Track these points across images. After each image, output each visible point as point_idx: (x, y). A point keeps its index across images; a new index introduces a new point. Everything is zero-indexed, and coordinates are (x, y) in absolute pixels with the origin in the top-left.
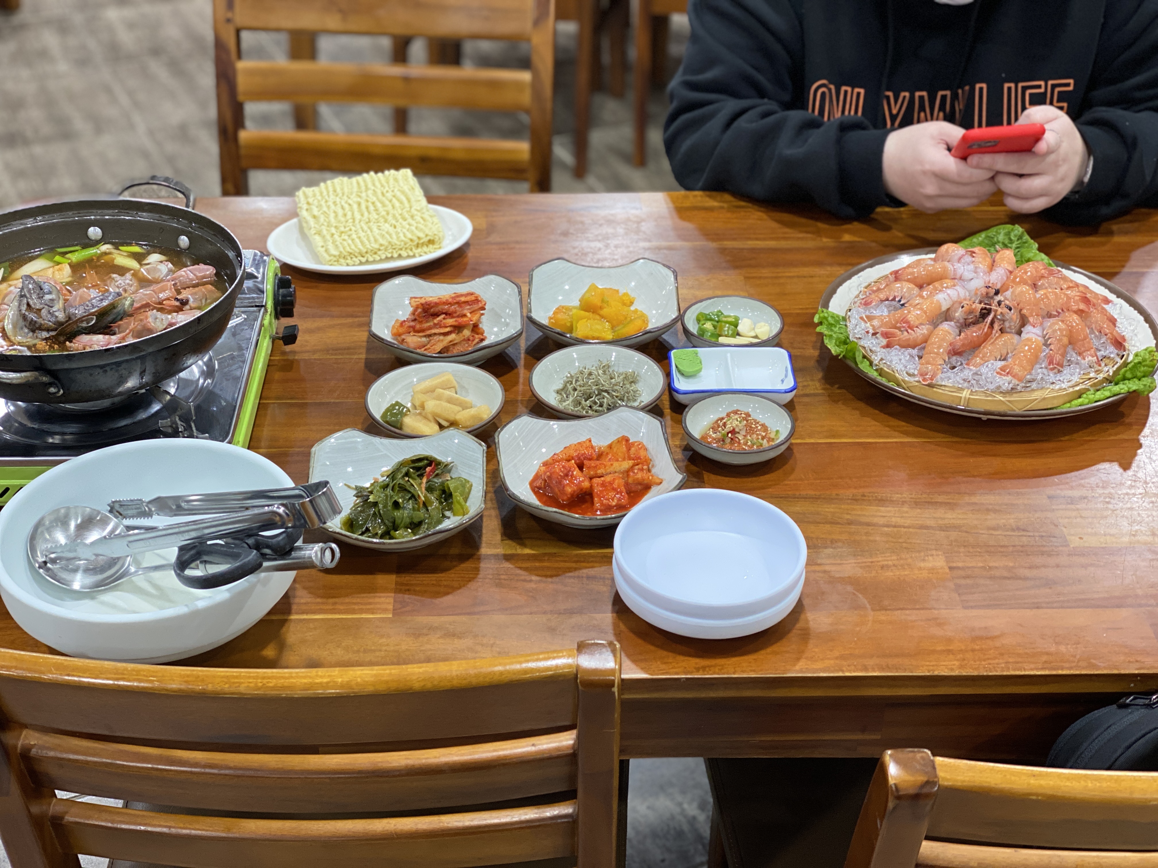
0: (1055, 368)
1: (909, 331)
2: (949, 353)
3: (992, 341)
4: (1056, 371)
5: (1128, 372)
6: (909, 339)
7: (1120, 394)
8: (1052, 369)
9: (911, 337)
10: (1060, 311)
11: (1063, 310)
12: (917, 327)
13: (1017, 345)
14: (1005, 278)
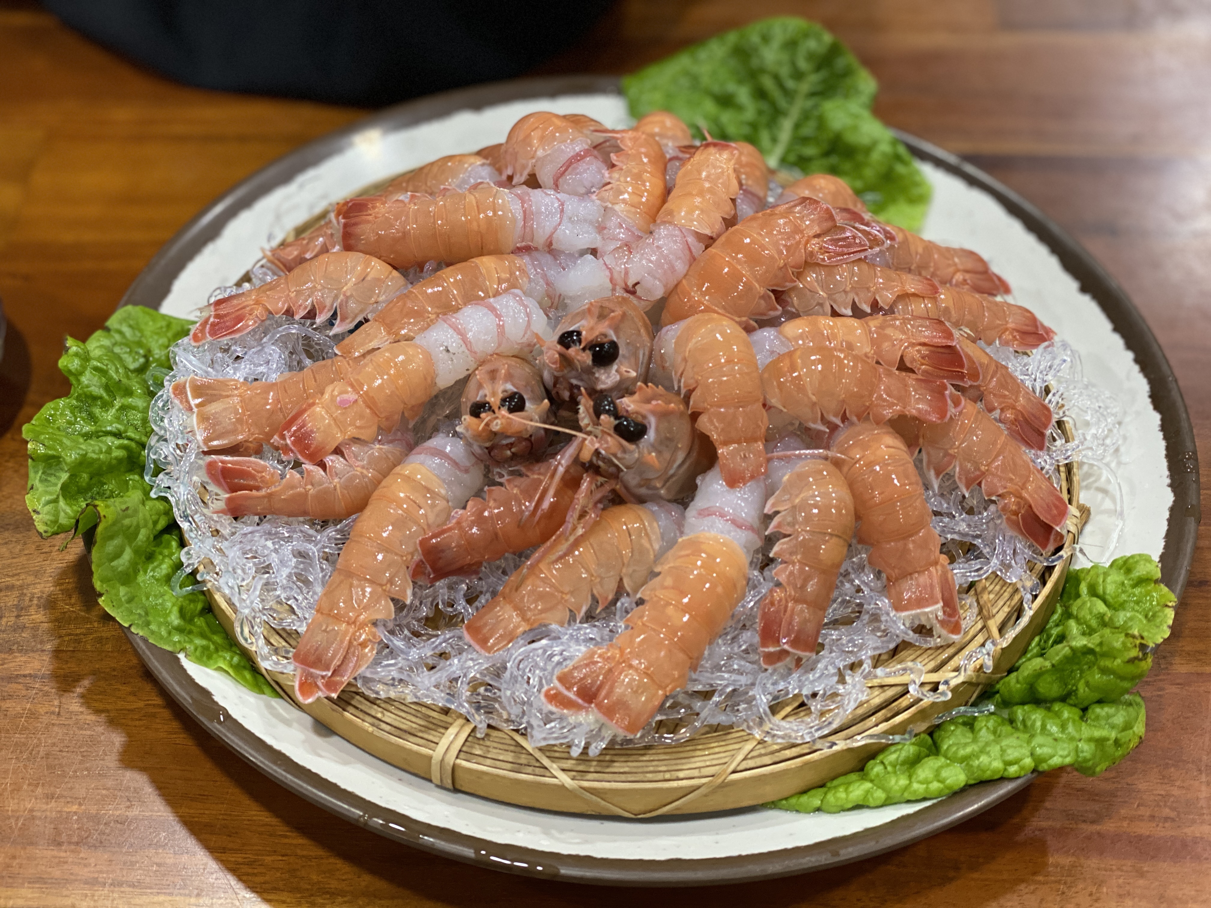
0: (785, 653)
1: (308, 466)
2: (417, 572)
3: (563, 547)
4: (788, 661)
5: (1048, 678)
6: (305, 495)
7: (1003, 779)
8: (771, 659)
9: (312, 491)
10: (837, 421)
11: (844, 418)
12: (338, 451)
13: (659, 557)
14: (680, 267)
